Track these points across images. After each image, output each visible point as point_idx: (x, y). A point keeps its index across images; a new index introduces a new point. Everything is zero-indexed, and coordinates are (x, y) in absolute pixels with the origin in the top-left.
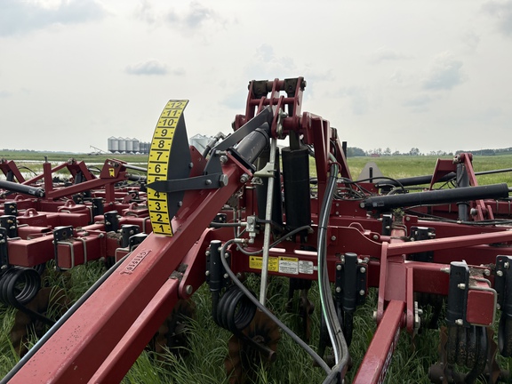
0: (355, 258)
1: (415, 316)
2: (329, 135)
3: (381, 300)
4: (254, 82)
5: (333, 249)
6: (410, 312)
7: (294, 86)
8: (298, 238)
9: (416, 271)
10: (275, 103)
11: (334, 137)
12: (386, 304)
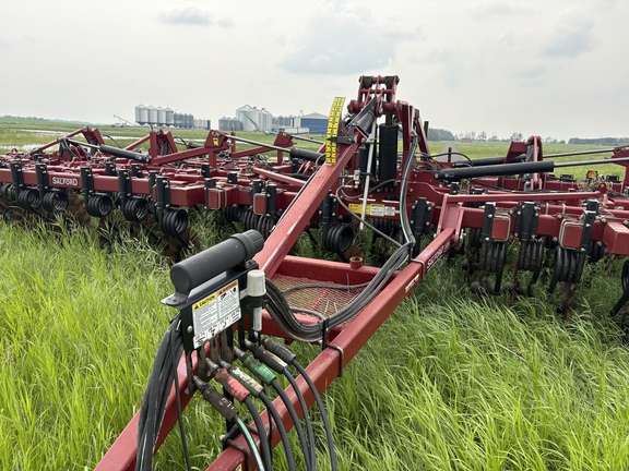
0: (425, 201)
1: (461, 235)
2: (413, 116)
3: (439, 227)
4: (364, 78)
5: (410, 197)
6: (457, 233)
7: (391, 82)
8: (386, 189)
9: (465, 212)
10: (378, 93)
11: (417, 117)
12: (442, 230)
